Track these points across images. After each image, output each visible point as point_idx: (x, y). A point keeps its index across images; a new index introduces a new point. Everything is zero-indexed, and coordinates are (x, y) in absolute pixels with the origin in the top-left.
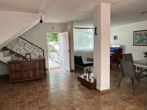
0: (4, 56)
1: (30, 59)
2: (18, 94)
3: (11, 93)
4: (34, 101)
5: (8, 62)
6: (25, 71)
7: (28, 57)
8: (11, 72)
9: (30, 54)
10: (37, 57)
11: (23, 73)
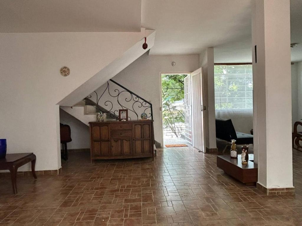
0: (86, 113)
1: (127, 119)
2: (98, 178)
3: (89, 174)
4: (121, 190)
5: (90, 123)
6: (116, 141)
7: (123, 115)
8: (93, 140)
9: (127, 110)
10: (140, 118)
11: (114, 143)
